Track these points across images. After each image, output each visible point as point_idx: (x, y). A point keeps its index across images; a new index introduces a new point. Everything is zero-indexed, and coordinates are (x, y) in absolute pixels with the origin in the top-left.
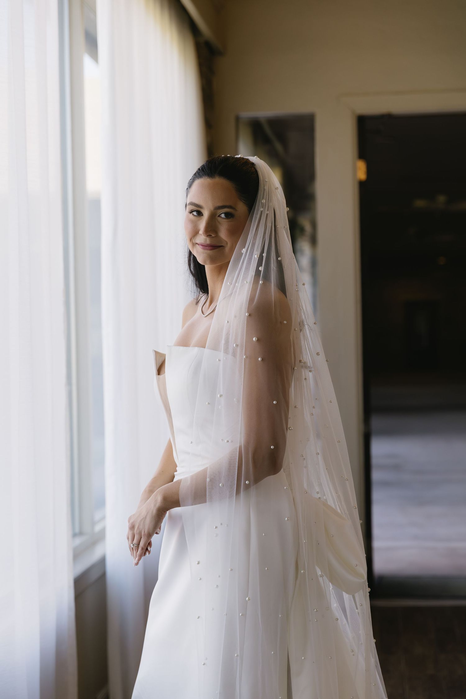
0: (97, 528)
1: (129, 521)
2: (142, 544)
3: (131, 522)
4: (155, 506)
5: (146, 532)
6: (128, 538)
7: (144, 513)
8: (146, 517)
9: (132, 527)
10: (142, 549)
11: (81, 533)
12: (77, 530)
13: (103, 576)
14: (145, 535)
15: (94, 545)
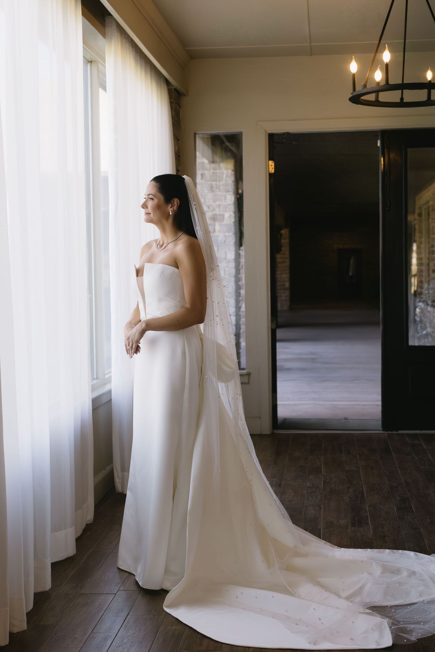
0: (106, 377)
5: (136, 340)
9: (128, 339)
10: (134, 349)
11: (97, 378)
12: (95, 377)
13: (110, 400)
14: (135, 342)
15: (105, 384)
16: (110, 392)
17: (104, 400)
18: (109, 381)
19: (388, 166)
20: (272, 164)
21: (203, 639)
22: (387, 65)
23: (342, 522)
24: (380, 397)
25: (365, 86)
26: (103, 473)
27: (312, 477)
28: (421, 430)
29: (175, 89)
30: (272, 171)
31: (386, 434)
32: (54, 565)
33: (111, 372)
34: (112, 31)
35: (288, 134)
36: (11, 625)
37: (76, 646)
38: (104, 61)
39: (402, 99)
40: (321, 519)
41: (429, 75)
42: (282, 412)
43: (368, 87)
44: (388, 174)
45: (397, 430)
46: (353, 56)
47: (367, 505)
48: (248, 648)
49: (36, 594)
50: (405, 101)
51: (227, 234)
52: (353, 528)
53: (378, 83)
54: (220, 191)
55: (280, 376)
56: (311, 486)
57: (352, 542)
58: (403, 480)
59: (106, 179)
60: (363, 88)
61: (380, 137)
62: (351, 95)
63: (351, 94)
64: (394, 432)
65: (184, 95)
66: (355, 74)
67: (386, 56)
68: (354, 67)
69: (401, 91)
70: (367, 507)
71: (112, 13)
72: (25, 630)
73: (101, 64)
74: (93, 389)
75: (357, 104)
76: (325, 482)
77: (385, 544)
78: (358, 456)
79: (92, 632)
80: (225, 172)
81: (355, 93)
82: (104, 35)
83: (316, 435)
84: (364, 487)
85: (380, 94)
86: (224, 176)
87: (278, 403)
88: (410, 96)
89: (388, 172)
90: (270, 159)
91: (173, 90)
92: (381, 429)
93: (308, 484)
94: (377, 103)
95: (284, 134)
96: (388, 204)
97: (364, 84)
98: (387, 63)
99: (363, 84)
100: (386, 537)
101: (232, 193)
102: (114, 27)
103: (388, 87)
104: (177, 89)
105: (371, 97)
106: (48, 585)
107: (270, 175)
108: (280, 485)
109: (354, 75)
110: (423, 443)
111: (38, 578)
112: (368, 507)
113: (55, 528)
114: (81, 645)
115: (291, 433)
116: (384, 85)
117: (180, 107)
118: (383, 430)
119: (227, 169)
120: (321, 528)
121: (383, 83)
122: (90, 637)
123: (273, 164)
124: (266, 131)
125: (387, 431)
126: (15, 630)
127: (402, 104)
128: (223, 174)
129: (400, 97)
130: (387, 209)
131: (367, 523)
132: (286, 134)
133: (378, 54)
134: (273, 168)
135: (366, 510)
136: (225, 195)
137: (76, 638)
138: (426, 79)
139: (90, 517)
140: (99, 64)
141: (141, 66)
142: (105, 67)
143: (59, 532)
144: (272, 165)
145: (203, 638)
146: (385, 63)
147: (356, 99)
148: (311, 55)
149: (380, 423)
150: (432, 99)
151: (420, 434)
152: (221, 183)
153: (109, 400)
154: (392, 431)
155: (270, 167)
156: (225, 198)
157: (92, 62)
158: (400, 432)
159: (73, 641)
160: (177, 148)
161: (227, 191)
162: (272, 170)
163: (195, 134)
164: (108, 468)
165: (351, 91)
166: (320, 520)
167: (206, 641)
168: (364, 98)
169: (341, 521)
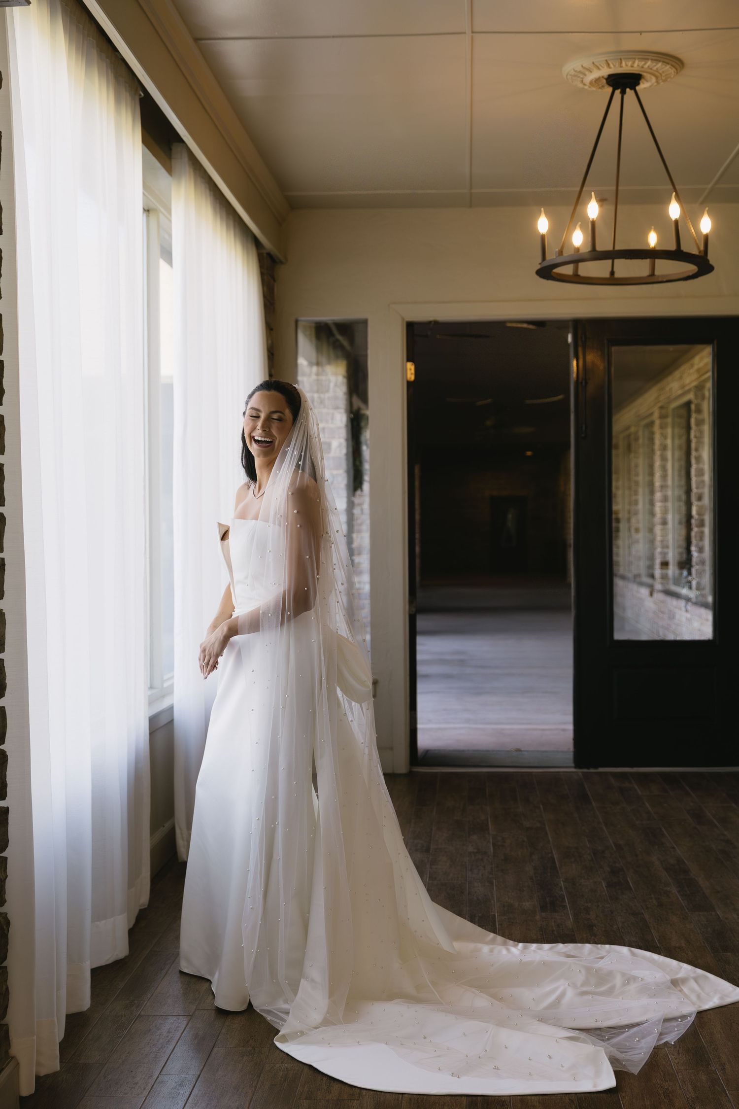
0: (165, 685)
1: (201, 647)
2: (211, 662)
3: (203, 647)
4: (222, 634)
5: (215, 653)
6: (200, 660)
7: (213, 640)
8: (215, 642)
9: (204, 651)
10: (212, 666)
11: (154, 688)
12: (149, 685)
13: (172, 721)
14: (214, 655)
15: (163, 696)
16: (171, 709)
17: (163, 721)
18: (170, 691)
19: (586, 372)
20: (411, 367)
21: (330, 1083)
22: (593, 223)
23: (527, 905)
24: (570, 718)
25: (561, 253)
26: (163, 831)
27: (475, 837)
28: (632, 766)
29: (269, 255)
30: (410, 378)
31: (580, 774)
32: (94, 971)
33: (173, 677)
34: (182, 164)
35: (436, 323)
36: (38, 1064)
37: (139, 1095)
38: (169, 210)
39: (612, 273)
40: (494, 901)
41: (653, 240)
42: (424, 741)
43: (565, 254)
44: (584, 384)
45: (596, 767)
46: (542, 209)
47: (561, 880)
48: (401, 1096)
49: (68, 1017)
50: (617, 275)
51: (335, 472)
52: (544, 914)
53: (577, 250)
54: (325, 407)
55: (420, 687)
56: (475, 851)
57: (544, 934)
58: (611, 841)
59: (169, 387)
60: (557, 255)
61: (571, 330)
62: (539, 267)
63: (540, 264)
64: (592, 770)
65: (282, 263)
66: (544, 235)
67: (593, 210)
68: (543, 225)
69: (610, 261)
70: (562, 883)
71: (185, 139)
72: (57, 1072)
73: (164, 215)
74: (151, 702)
75: (548, 279)
76: (494, 845)
77: (593, 937)
78: (541, 806)
79: (161, 1072)
80: (333, 379)
81: (545, 264)
82: (169, 170)
83: (476, 776)
84: (554, 852)
85: (581, 265)
86: (332, 385)
87: (419, 726)
88: (625, 268)
89: (584, 382)
90: (408, 360)
91: (265, 255)
92: (573, 765)
93: (471, 849)
94: (576, 279)
95: (430, 322)
96: (584, 428)
97: (559, 251)
98: (593, 219)
99: (557, 250)
100: (594, 928)
101: (343, 411)
102: (185, 159)
103: (596, 255)
104: (272, 253)
105: (567, 270)
106: (85, 1002)
107: (409, 384)
108: (428, 850)
109: (543, 237)
110: (636, 787)
111: (72, 993)
112: (563, 881)
113: (97, 916)
114: (145, 1093)
115: (436, 773)
116: (589, 252)
117: (274, 281)
118: (575, 767)
119: (336, 374)
120: (495, 915)
121: (588, 248)
122: (158, 1081)
123: (413, 368)
124: (403, 319)
125: (580, 768)
126: (43, 1072)
127: (612, 280)
128: (330, 381)
129: (610, 269)
130: (583, 435)
131: (564, 907)
132: (433, 323)
133: (578, 207)
134: (412, 374)
135: (561, 888)
136: (333, 414)
137: (137, 1083)
138: (648, 245)
139: (144, 899)
140: (161, 216)
141: (221, 218)
142: (170, 221)
143: (104, 922)
144: (411, 369)
145: (332, 1082)
146: (591, 219)
147: (546, 272)
148: (471, 206)
149: (571, 756)
150: (657, 273)
151: (631, 774)
152: (327, 395)
153: (170, 720)
154: (589, 769)
155: (409, 372)
156: (333, 419)
157: (150, 212)
158: (601, 770)
159: (132, 1088)
160: (270, 342)
161: (337, 408)
162: (411, 376)
163: (297, 322)
164: (168, 825)
165: (540, 260)
166: (492, 902)
167: (336, 1086)
168: (556, 270)
169: (524, 903)
